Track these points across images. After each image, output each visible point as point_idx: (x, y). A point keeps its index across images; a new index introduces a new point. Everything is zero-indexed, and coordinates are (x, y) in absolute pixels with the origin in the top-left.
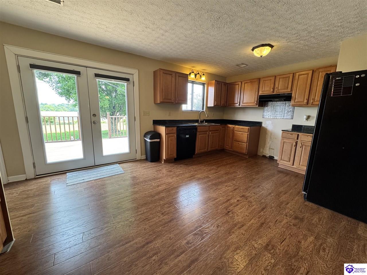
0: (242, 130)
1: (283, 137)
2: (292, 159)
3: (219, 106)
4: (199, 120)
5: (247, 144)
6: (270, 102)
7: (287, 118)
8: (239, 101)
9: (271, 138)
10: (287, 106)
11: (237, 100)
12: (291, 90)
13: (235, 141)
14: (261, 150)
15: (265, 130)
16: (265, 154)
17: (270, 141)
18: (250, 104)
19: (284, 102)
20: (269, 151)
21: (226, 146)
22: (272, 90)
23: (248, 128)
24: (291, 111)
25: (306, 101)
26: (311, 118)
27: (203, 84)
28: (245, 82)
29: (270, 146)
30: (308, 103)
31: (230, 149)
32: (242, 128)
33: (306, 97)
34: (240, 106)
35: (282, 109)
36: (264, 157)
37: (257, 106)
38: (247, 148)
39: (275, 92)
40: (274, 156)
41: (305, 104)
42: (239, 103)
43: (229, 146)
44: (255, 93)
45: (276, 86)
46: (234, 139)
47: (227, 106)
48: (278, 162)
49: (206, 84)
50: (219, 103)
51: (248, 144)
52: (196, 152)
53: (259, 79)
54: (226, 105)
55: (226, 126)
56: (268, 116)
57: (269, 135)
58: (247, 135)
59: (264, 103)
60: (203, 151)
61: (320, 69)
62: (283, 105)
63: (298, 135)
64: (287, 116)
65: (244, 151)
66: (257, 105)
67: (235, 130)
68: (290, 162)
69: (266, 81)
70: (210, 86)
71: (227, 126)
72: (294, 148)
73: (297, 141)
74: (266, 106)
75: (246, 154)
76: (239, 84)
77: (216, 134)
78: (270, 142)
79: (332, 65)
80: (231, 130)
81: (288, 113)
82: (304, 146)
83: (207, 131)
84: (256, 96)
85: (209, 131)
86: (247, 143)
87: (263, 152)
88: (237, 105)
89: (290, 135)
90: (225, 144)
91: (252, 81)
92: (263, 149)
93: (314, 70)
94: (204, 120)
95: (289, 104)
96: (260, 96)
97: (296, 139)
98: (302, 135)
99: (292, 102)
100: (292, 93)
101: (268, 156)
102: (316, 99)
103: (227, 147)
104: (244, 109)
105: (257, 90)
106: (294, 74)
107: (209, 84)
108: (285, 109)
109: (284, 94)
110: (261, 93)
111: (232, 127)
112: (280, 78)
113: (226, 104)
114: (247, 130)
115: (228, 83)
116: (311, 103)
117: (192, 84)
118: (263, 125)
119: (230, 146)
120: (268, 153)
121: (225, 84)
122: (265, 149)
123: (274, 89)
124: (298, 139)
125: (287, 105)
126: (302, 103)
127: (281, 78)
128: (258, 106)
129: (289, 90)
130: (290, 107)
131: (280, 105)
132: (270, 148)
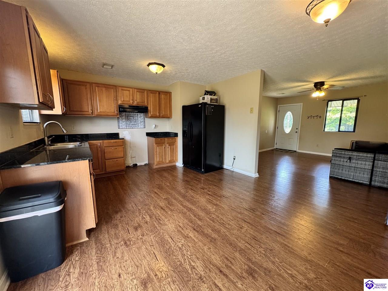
0: (114, 144)
2: (164, 158)
7: (141, 127)
9: (130, 147)
10: (139, 118)
16: (128, 164)
17: (130, 150)
19: (136, 113)
20: (132, 160)
26: (156, 126)
29: (131, 155)
30: (159, 116)
32: (114, 142)
33: (158, 111)
35: (136, 120)
36: (128, 167)
37: (118, 116)
38: (125, 163)
39: (135, 104)
40: (137, 163)
45: (135, 98)
56: (124, 127)
57: (129, 145)
58: (122, 149)
62: (136, 116)
69: (125, 91)
72: (164, 149)
78: (131, 151)
81: (141, 123)
86: (124, 157)
96: (119, 105)
99: (150, 115)
101: (131, 165)
105: (115, 99)
108: (138, 119)
109: (142, 107)
110: (120, 102)
111: (99, 143)
112: (137, 92)
118: (120, 136)
120: (131, 163)
122: (127, 159)
125: (139, 116)
126: (156, 116)
130: (141, 118)
131: (133, 116)
132: (131, 158)
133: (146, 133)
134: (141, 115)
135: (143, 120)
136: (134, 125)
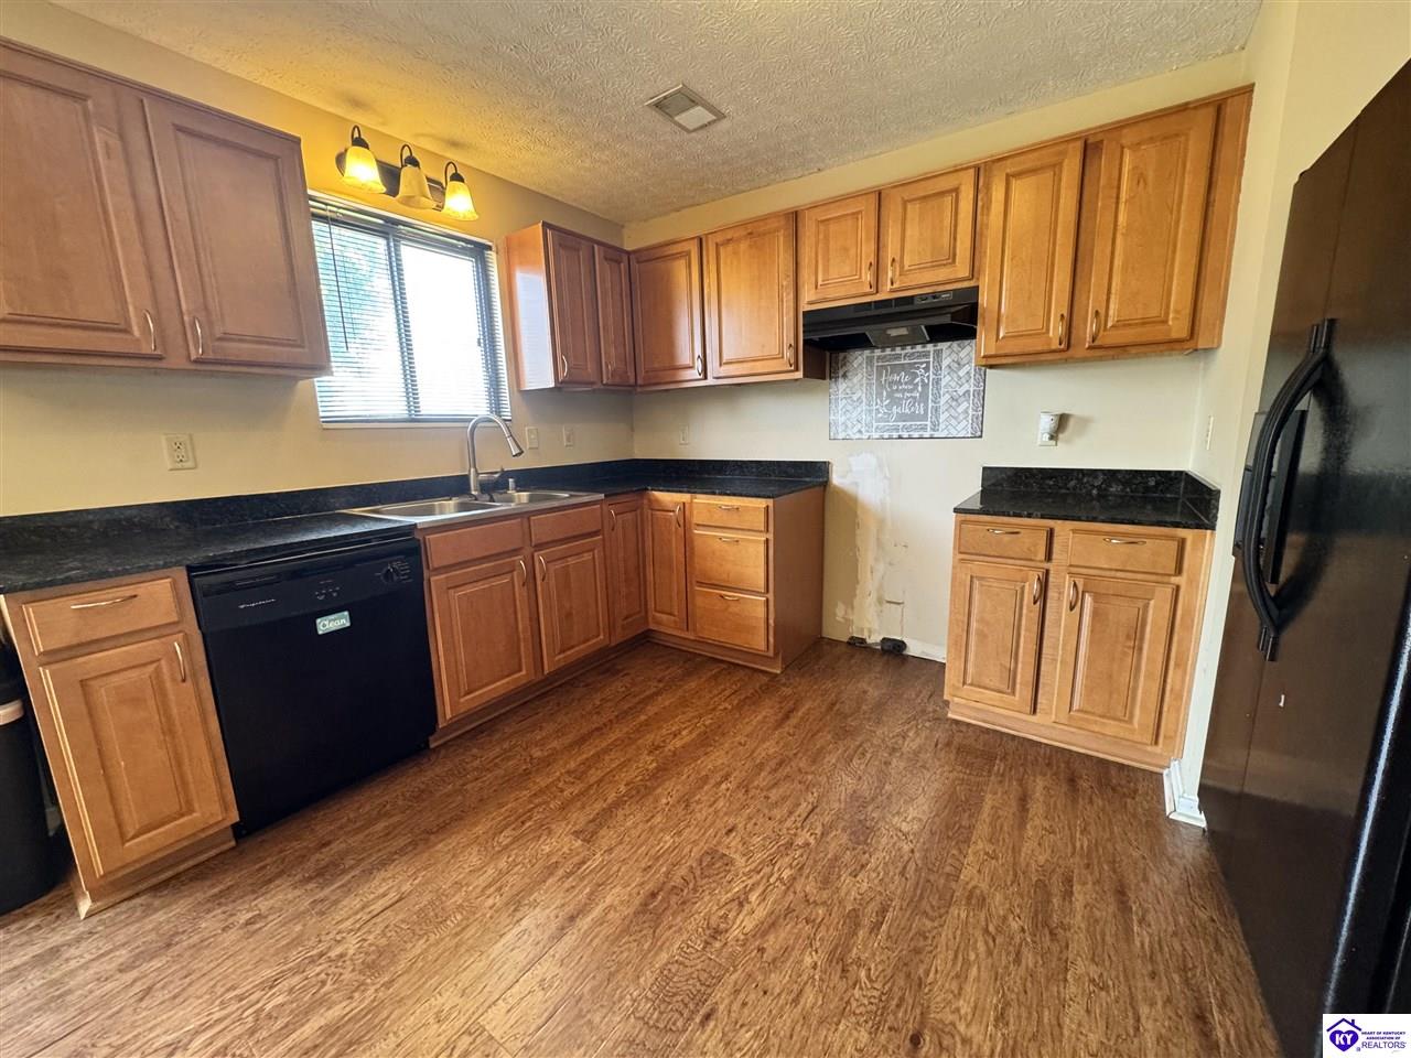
0: (733, 521)
1: (964, 550)
2: (1025, 673)
3: (593, 383)
4: (465, 478)
5: (767, 600)
6: (858, 353)
7: (954, 434)
8: (698, 352)
9: (880, 544)
10: (945, 370)
11: (686, 348)
12: (974, 272)
13: (701, 584)
14: (840, 611)
15: (850, 503)
16: (862, 630)
17: (877, 560)
18: (759, 367)
19: (930, 347)
20: (879, 614)
21: (658, 615)
22: (868, 277)
23: (761, 503)
24: (968, 391)
25: (1056, 330)
26: (1071, 423)
27: (478, 251)
28: (719, 238)
29: (880, 588)
30: (1068, 339)
31: (682, 630)
32: (729, 510)
33: (1059, 306)
34: (710, 381)
35: (925, 386)
36: (857, 644)
37: (799, 375)
38: (771, 622)
39: (889, 286)
41: (1055, 345)
42: (699, 364)
43: (671, 614)
44: (781, 301)
45: (891, 251)
46: (693, 574)
47: (640, 382)
48: (945, 697)
49: (489, 248)
50: (591, 367)
51: (771, 596)
52: (447, 710)
53: (794, 217)
54: (632, 381)
55: (645, 501)
56: (855, 430)
58: (762, 548)
59: (828, 354)
60: (500, 686)
61: (1125, 131)
62: (928, 363)
63: (1051, 533)
64: (953, 422)
65: (759, 641)
66: (797, 369)
67: (696, 519)
68: (1013, 693)
69: (833, 227)
70: (521, 264)
71: (650, 500)
72: (1030, 613)
73: (1048, 571)
74: (841, 373)
75: (771, 653)
76: (688, 254)
77: (587, 557)
78: (881, 567)
79: (1187, 104)
80: (674, 522)
81: (954, 404)
82: (1088, 599)
83: (516, 552)
84: (788, 319)
85: (528, 550)
86: (768, 591)
87: (849, 622)
88: (694, 374)
89: (1007, 538)
90: (651, 605)
91: (754, 232)
92: (850, 605)
93: (1091, 141)
94: (506, 475)
95: (954, 356)
96: (806, 314)
97: (1041, 555)
98: (1074, 531)
99: (984, 342)
100: (976, 289)
101: (878, 640)
102: (1111, 312)
103: (664, 617)
104: (731, 392)
105: (788, 282)
106: (978, 169)
107: (512, 253)
108: (937, 382)
109: (934, 295)
110: (810, 299)
111: (677, 504)
112: (905, 203)
113: (631, 374)
114: (762, 517)
115: (628, 253)
116: (1088, 339)
117: (382, 242)
118: (836, 479)
119: (676, 613)
120: (875, 626)
121: (616, 255)
122: (856, 602)
123: (877, 268)
124: (1049, 557)
125: (945, 363)
126: (1037, 345)
127: (910, 201)
128: (805, 375)
129: (962, 269)
130: (962, 373)
131: (911, 365)
132: (880, 601)
133: (984, 469)
134: (962, 354)
135: (970, 387)
136: (913, 417)
